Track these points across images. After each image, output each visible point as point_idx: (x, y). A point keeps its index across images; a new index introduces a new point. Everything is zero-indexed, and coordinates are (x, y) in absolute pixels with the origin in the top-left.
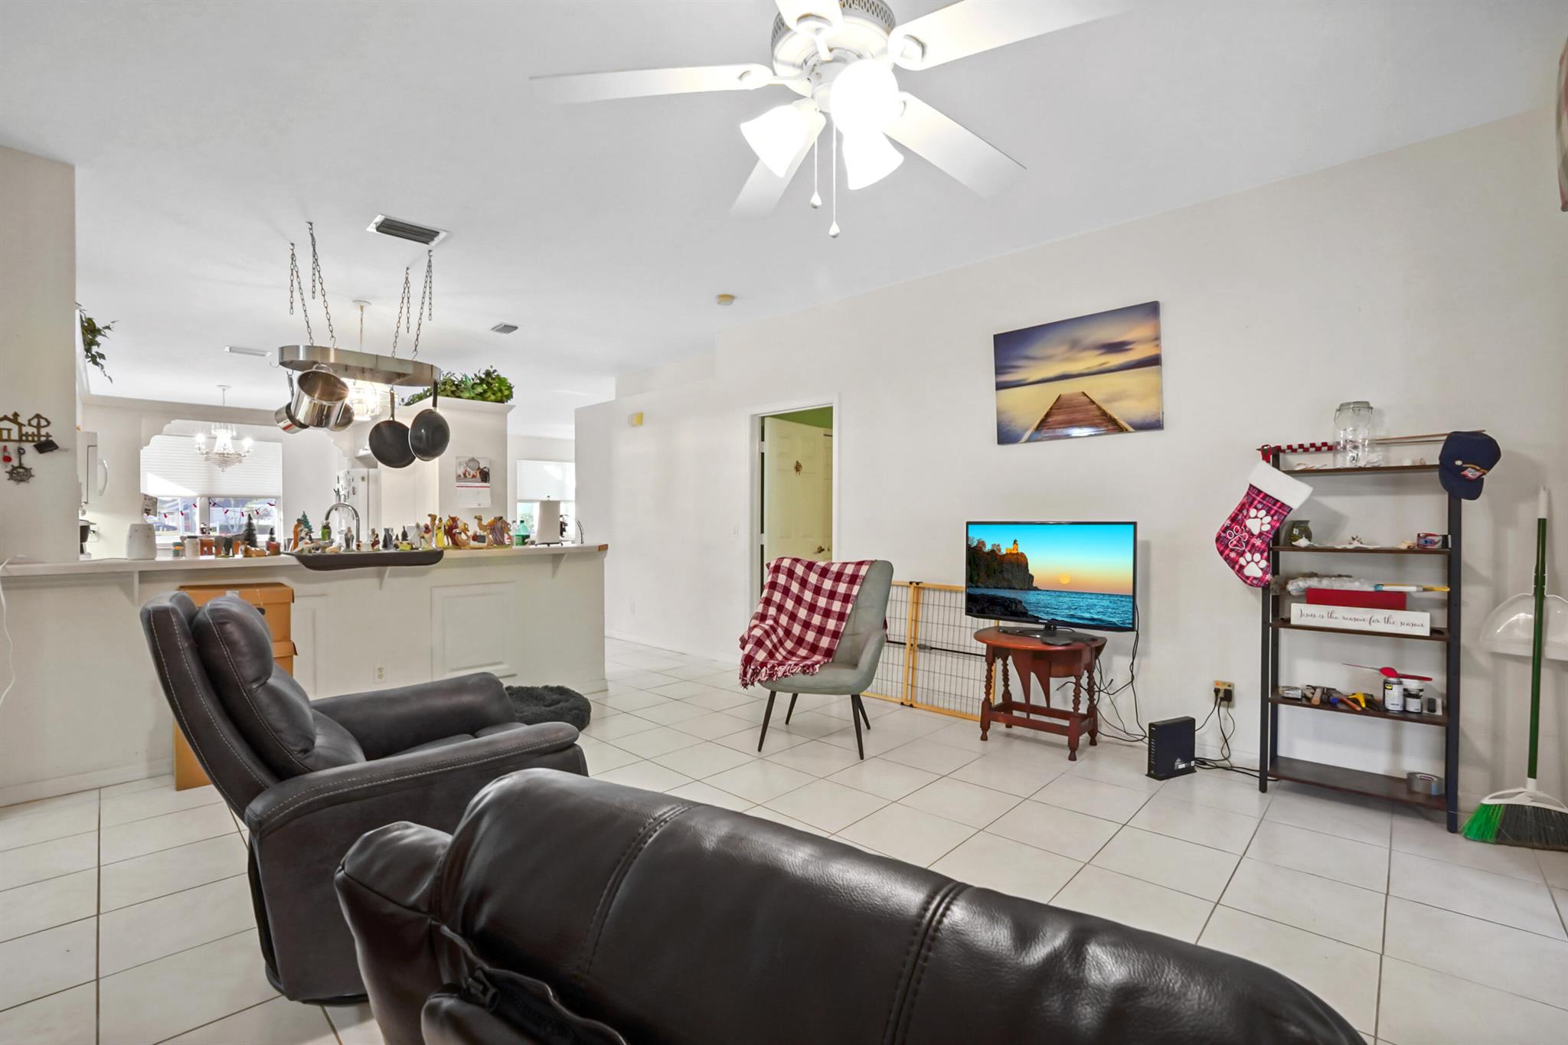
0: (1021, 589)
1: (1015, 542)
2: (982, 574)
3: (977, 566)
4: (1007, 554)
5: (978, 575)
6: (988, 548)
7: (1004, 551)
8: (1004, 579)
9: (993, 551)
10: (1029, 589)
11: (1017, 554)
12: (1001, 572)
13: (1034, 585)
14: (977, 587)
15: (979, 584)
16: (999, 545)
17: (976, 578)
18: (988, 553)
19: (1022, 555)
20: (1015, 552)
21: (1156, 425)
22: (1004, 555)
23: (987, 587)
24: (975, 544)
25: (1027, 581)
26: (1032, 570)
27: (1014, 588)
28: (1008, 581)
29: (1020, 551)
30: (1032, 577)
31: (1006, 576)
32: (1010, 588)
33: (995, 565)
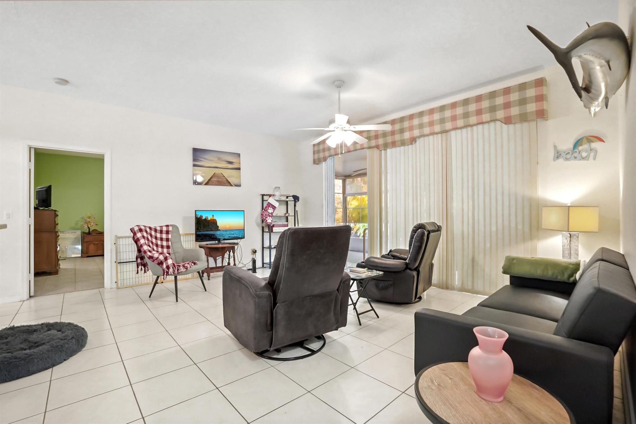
0: (215, 231)
1: (213, 216)
2: (202, 227)
3: (200, 224)
4: (210, 220)
5: (200, 227)
6: (204, 218)
7: (209, 219)
8: (209, 228)
9: (205, 219)
10: (217, 230)
11: (214, 219)
12: (209, 226)
13: (219, 229)
14: (200, 231)
15: (201, 230)
16: (208, 217)
17: (200, 228)
18: (204, 220)
19: (215, 220)
20: (213, 219)
21: (239, 185)
22: (209, 220)
23: (204, 231)
24: (199, 217)
25: (217, 228)
26: (218, 224)
27: (213, 231)
28: (211, 228)
29: (214, 218)
30: (218, 226)
31: (210, 227)
32: (211, 231)
33: (206, 224)
